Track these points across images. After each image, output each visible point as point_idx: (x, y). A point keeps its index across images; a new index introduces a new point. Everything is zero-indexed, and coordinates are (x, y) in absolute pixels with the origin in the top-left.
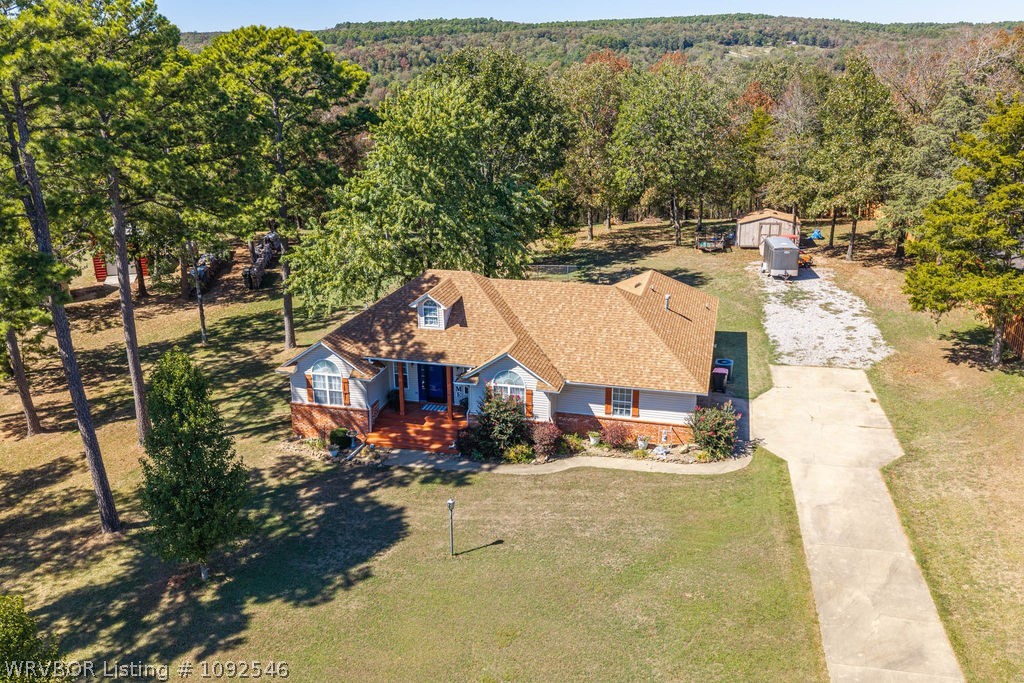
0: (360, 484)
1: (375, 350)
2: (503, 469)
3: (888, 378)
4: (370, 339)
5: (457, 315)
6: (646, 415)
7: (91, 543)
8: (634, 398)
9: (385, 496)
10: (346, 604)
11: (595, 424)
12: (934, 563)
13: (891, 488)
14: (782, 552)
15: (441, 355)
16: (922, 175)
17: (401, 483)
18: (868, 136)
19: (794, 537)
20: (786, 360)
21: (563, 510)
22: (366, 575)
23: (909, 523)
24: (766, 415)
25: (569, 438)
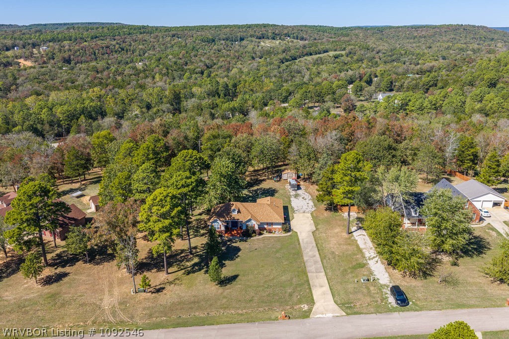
0: (229, 243)
1: (226, 219)
2: (252, 238)
3: (315, 215)
4: (224, 217)
5: (239, 212)
6: (274, 227)
7: (189, 257)
8: (272, 224)
9: (234, 245)
10: (238, 260)
11: (265, 229)
12: (318, 245)
13: (313, 235)
14: (298, 246)
15: (238, 219)
16: (320, 170)
17: (236, 242)
18: (309, 160)
19: (299, 244)
20: (296, 212)
21: (264, 244)
22: (239, 256)
23: (315, 240)
24: (294, 224)
25: (261, 232)
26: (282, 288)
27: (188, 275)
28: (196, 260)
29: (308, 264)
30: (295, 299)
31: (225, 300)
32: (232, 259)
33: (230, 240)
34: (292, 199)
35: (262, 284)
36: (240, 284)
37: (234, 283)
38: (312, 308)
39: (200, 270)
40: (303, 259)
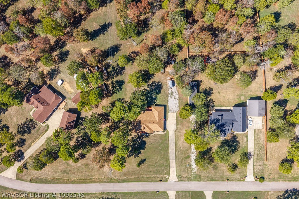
0: (141, 138)
3: (178, 114)
9: (143, 139)
10: (145, 149)
12: (176, 142)
13: (175, 133)
19: (169, 140)
22: (146, 147)
24: (168, 123)
26: (160, 167)
27: (129, 157)
29: (170, 154)
30: (164, 172)
31: (142, 171)
33: (142, 136)
34: (169, 98)
35: (154, 164)
36: (147, 164)
37: (145, 163)
38: (169, 177)
39: (133, 155)
40: (169, 151)
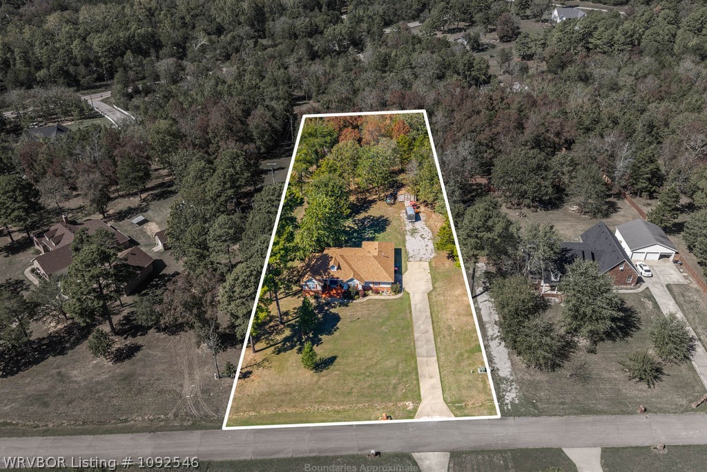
0: (326, 308)
1: (322, 277)
2: (354, 301)
3: (433, 264)
4: (320, 275)
5: (339, 268)
6: (381, 286)
7: (279, 328)
8: (379, 283)
9: (333, 310)
10: (337, 334)
11: (371, 289)
12: (434, 315)
13: (429, 298)
14: (409, 315)
15: (338, 278)
17: (335, 307)
19: (411, 312)
20: (411, 259)
21: (368, 310)
22: (338, 328)
23: (431, 307)
24: (406, 277)
25: (366, 292)
26: (385, 378)
27: (278, 354)
28: (288, 333)
29: (418, 344)
30: (399, 393)
31: (320, 392)
32: (330, 333)
33: (328, 304)
34: (408, 237)
35: (363, 371)
36: (337, 370)
37: (331, 367)
38: (418, 407)
39: (292, 347)
40: (413, 335)
